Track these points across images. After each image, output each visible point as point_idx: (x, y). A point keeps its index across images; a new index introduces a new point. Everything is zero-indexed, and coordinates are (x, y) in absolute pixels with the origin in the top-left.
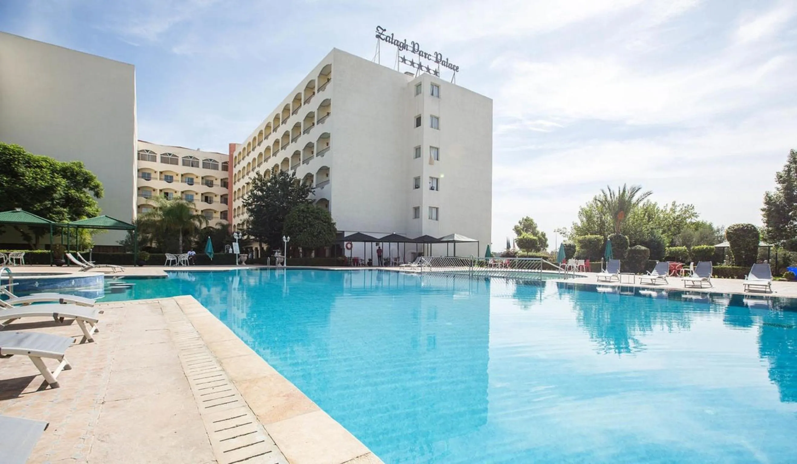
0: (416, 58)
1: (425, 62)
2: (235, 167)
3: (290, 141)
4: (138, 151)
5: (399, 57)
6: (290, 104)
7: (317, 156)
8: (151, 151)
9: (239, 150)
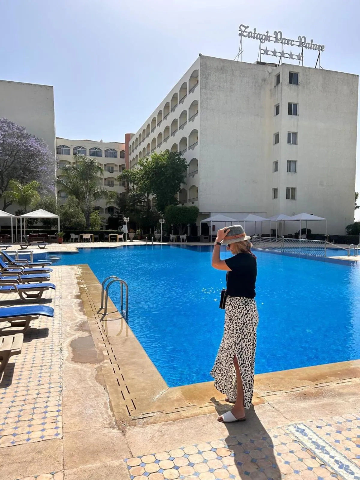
0: (278, 47)
1: (287, 49)
2: (130, 154)
3: (170, 135)
4: (57, 147)
5: (261, 49)
6: (169, 103)
7: (189, 149)
8: (66, 146)
9: (133, 139)
